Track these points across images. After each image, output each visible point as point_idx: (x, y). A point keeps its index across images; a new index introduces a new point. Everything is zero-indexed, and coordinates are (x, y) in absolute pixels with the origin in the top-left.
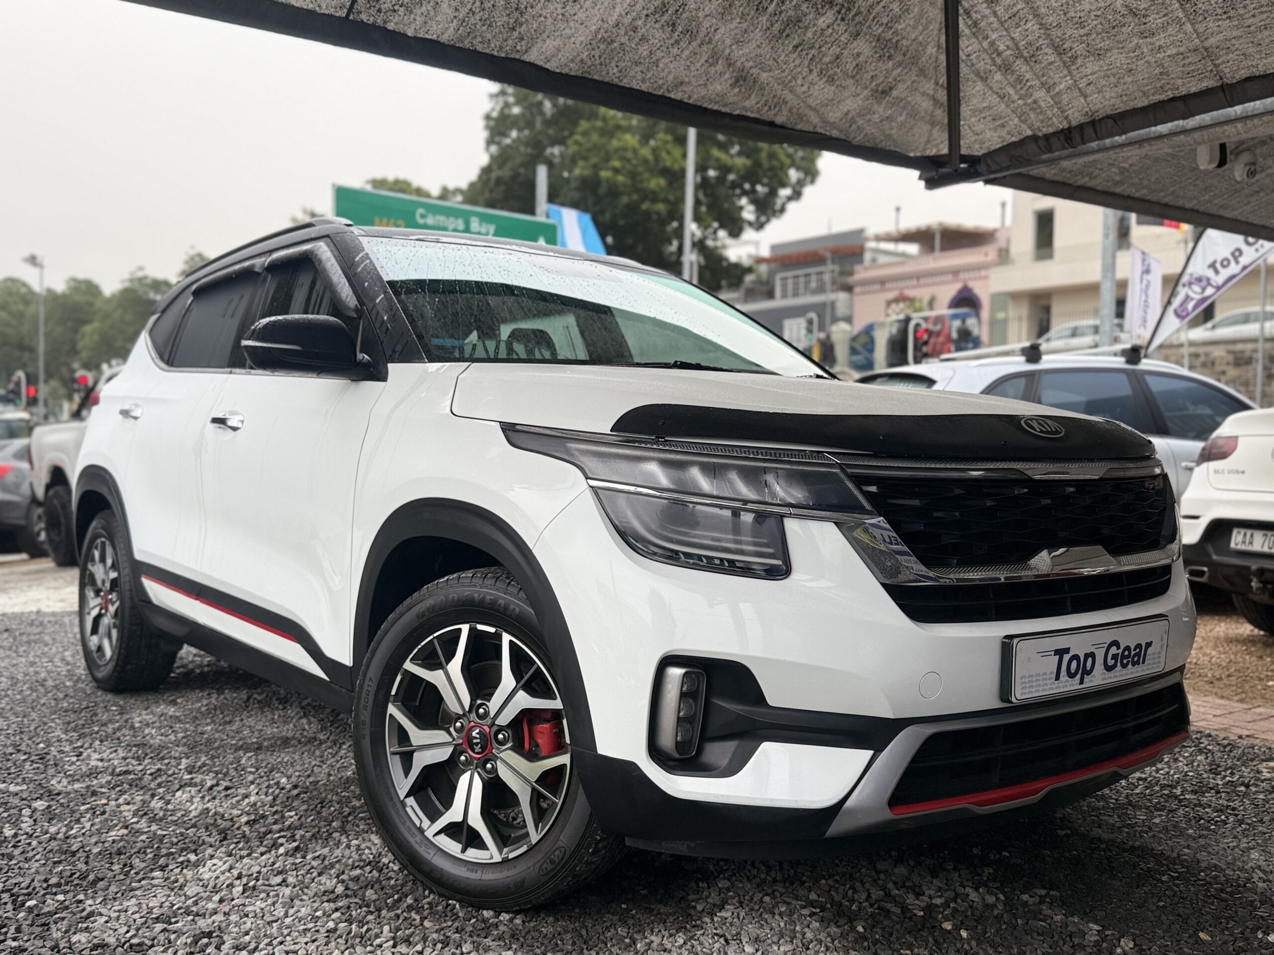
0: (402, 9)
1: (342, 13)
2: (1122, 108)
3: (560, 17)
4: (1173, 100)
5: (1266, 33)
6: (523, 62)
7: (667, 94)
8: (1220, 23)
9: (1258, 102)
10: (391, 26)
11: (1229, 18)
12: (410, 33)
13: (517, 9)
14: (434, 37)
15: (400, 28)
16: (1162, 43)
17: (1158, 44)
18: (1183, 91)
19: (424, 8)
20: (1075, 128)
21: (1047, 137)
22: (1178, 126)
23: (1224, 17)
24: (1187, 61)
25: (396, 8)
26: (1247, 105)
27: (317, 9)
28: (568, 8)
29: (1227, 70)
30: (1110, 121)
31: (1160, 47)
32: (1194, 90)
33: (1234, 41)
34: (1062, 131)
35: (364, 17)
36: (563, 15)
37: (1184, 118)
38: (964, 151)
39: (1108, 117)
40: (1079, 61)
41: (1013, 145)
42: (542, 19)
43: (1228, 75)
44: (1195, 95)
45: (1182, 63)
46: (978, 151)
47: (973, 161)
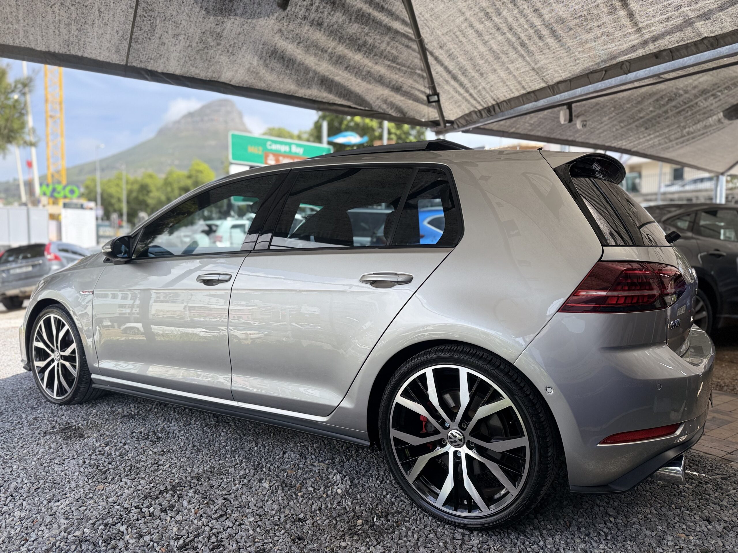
0: (152, 61)
1: (124, 63)
2: (509, 97)
3: (229, 62)
4: (529, 93)
5: (562, 61)
6: (219, 82)
7: (294, 94)
8: (540, 56)
9: (566, 93)
10: (149, 68)
11: (544, 54)
12: (159, 71)
13: (207, 59)
14: (172, 72)
15: (154, 69)
16: (518, 66)
17: (516, 67)
18: (533, 89)
19: (162, 60)
20: (491, 107)
21: (480, 111)
22: (534, 105)
23: (541, 53)
24: (530, 75)
25: (149, 60)
26: (562, 94)
27: (111, 61)
28: (231, 58)
29: (549, 79)
30: (505, 104)
31: (517, 68)
32: (537, 87)
33: (548, 65)
34: (485, 108)
35: (134, 64)
36: (230, 61)
37: (536, 101)
38: (446, 118)
39: (504, 101)
40: (485, 75)
41: (467, 115)
42: (220, 63)
43: (550, 81)
44: (538, 90)
45: (529, 76)
46: (452, 118)
47: (452, 122)
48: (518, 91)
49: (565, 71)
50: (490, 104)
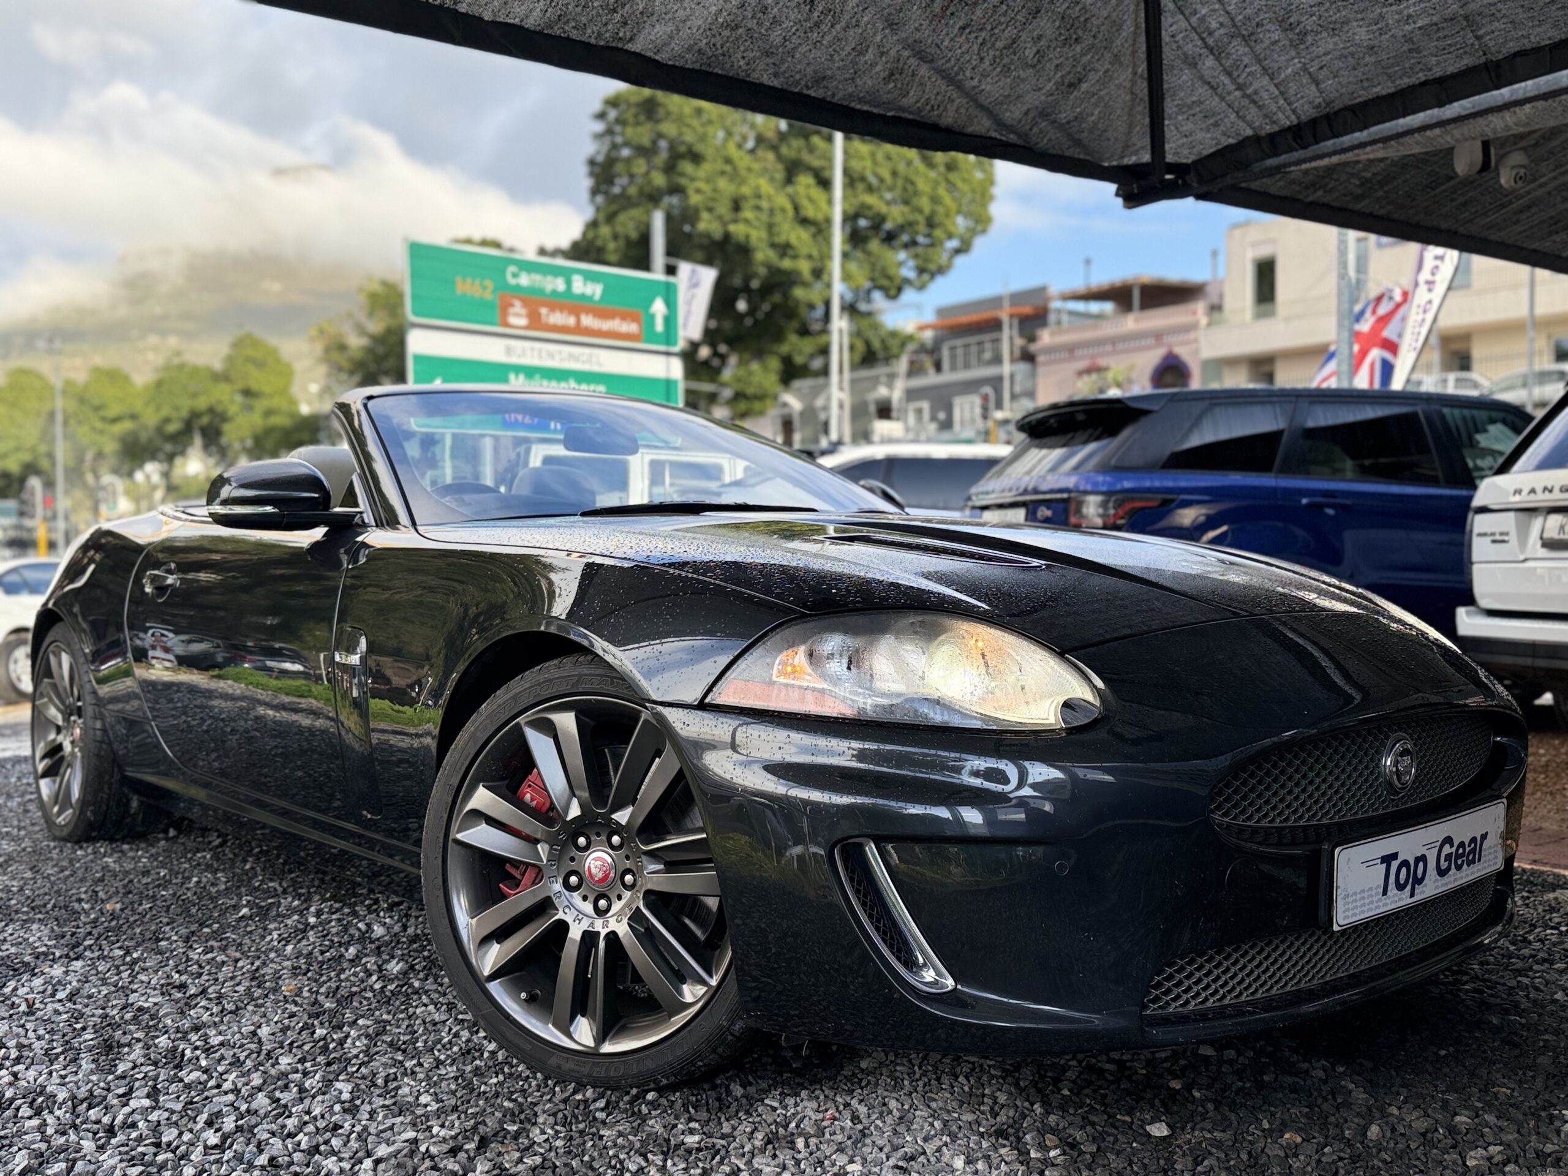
2: (1363, 96)
4: (1425, 84)
6: (627, 51)
9: (1530, 83)
10: (462, 8)
12: (487, 16)
14: (517, 21)
15: (474, 11)
17: (1406, 12)
18: (1438, 72)
20: (1304, 123)
21: (1272, 136)
22: (1431, 116)
24: (1441, 34)
26: (1516, 86)
29: (1491, 44)
31: (1409, 16)
32: (1451, 70)
33: (1499, 6)
34: (1290, 128)
37: (1441, 104)
38: (1170, 158)
39: (1347, 108)
40: (1309, 39)
41: (1229, 148)
43: (1493, 50)
44: (1454, 76)
45: (1435, 37)
46: (1187, 157)
47: (1179, 169)
48: (1393, 82)
49: (1541, 23)
50: (1304, 118)
